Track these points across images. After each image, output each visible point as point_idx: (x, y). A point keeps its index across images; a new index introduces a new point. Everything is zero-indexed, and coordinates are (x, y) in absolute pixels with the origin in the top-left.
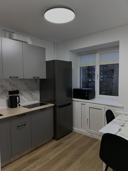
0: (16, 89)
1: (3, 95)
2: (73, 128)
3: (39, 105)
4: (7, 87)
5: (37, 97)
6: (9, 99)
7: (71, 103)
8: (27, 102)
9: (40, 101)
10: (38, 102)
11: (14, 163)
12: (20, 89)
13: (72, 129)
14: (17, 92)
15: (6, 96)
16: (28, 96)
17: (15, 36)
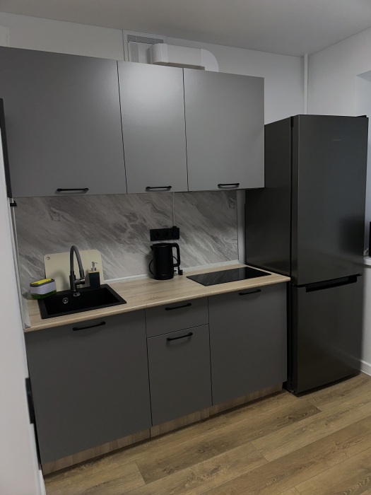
0: (170, 225)
1: (136, 240)
2: (363, 362)
3: (242, 274)
4: (145, 218)
5: (234, 249)
6: (150, 253)
7: (359, 275)
8: (205, 262)
9: (246, 263)
10: (237, 263)
11: (158, 440)
12: (182, 224)
13: (359, 365)
14: (174, 233)
15: (145, 244)
16: (207, 246)
17: (163, 52)
